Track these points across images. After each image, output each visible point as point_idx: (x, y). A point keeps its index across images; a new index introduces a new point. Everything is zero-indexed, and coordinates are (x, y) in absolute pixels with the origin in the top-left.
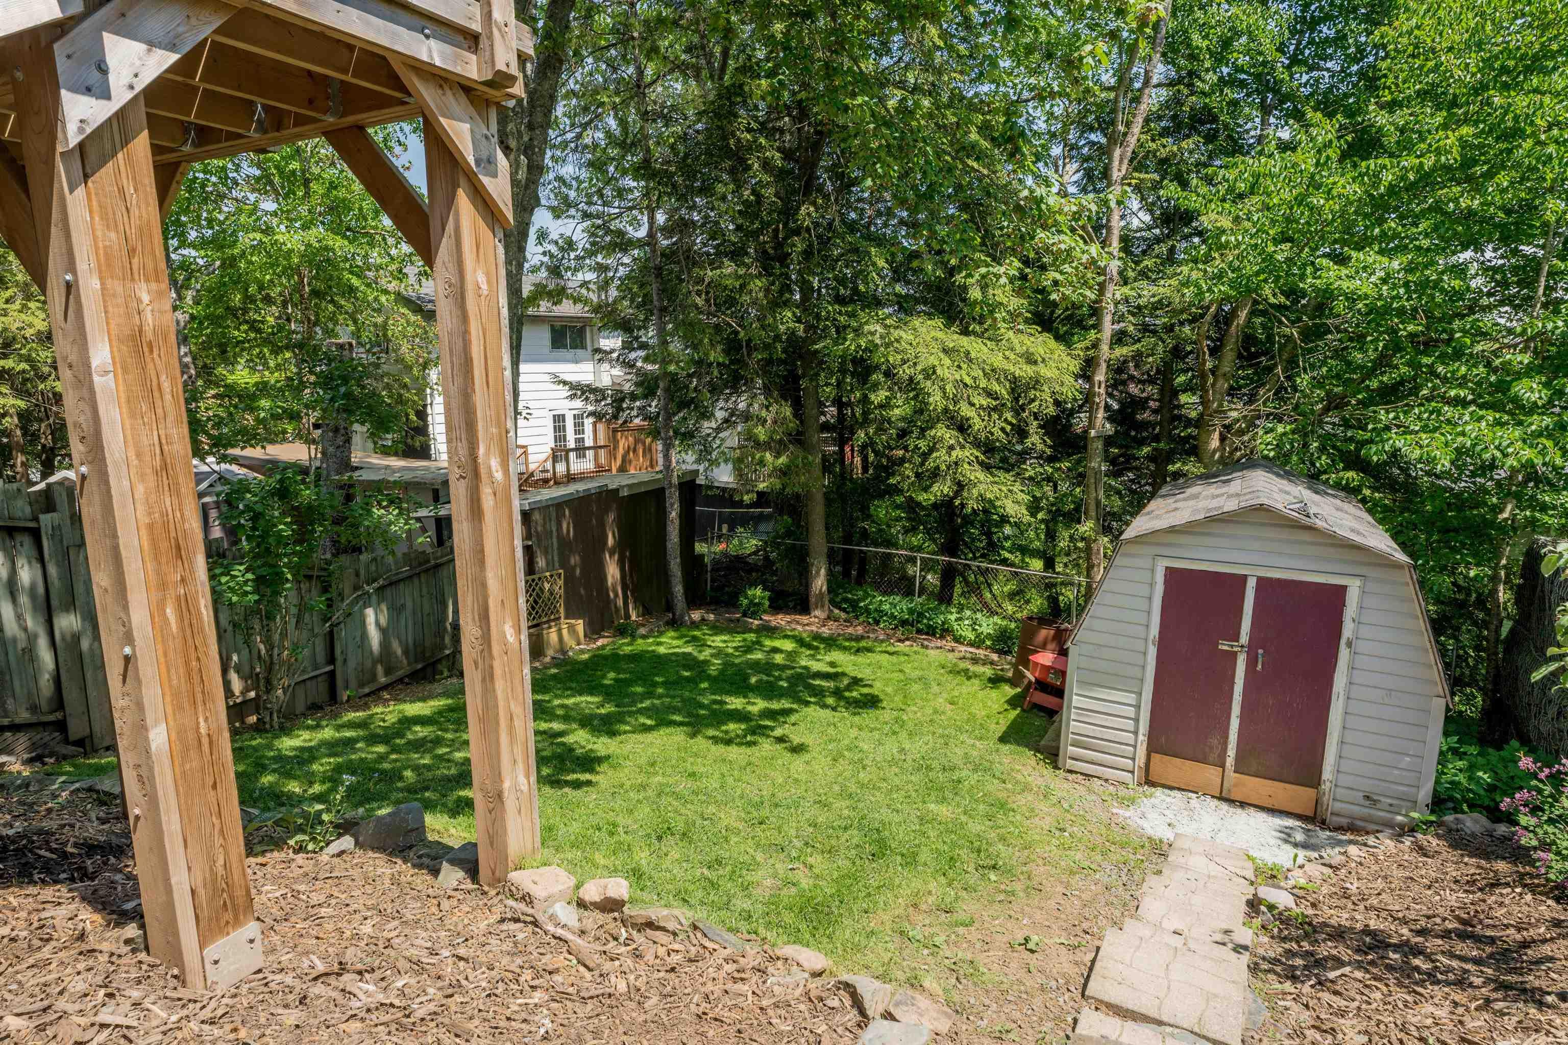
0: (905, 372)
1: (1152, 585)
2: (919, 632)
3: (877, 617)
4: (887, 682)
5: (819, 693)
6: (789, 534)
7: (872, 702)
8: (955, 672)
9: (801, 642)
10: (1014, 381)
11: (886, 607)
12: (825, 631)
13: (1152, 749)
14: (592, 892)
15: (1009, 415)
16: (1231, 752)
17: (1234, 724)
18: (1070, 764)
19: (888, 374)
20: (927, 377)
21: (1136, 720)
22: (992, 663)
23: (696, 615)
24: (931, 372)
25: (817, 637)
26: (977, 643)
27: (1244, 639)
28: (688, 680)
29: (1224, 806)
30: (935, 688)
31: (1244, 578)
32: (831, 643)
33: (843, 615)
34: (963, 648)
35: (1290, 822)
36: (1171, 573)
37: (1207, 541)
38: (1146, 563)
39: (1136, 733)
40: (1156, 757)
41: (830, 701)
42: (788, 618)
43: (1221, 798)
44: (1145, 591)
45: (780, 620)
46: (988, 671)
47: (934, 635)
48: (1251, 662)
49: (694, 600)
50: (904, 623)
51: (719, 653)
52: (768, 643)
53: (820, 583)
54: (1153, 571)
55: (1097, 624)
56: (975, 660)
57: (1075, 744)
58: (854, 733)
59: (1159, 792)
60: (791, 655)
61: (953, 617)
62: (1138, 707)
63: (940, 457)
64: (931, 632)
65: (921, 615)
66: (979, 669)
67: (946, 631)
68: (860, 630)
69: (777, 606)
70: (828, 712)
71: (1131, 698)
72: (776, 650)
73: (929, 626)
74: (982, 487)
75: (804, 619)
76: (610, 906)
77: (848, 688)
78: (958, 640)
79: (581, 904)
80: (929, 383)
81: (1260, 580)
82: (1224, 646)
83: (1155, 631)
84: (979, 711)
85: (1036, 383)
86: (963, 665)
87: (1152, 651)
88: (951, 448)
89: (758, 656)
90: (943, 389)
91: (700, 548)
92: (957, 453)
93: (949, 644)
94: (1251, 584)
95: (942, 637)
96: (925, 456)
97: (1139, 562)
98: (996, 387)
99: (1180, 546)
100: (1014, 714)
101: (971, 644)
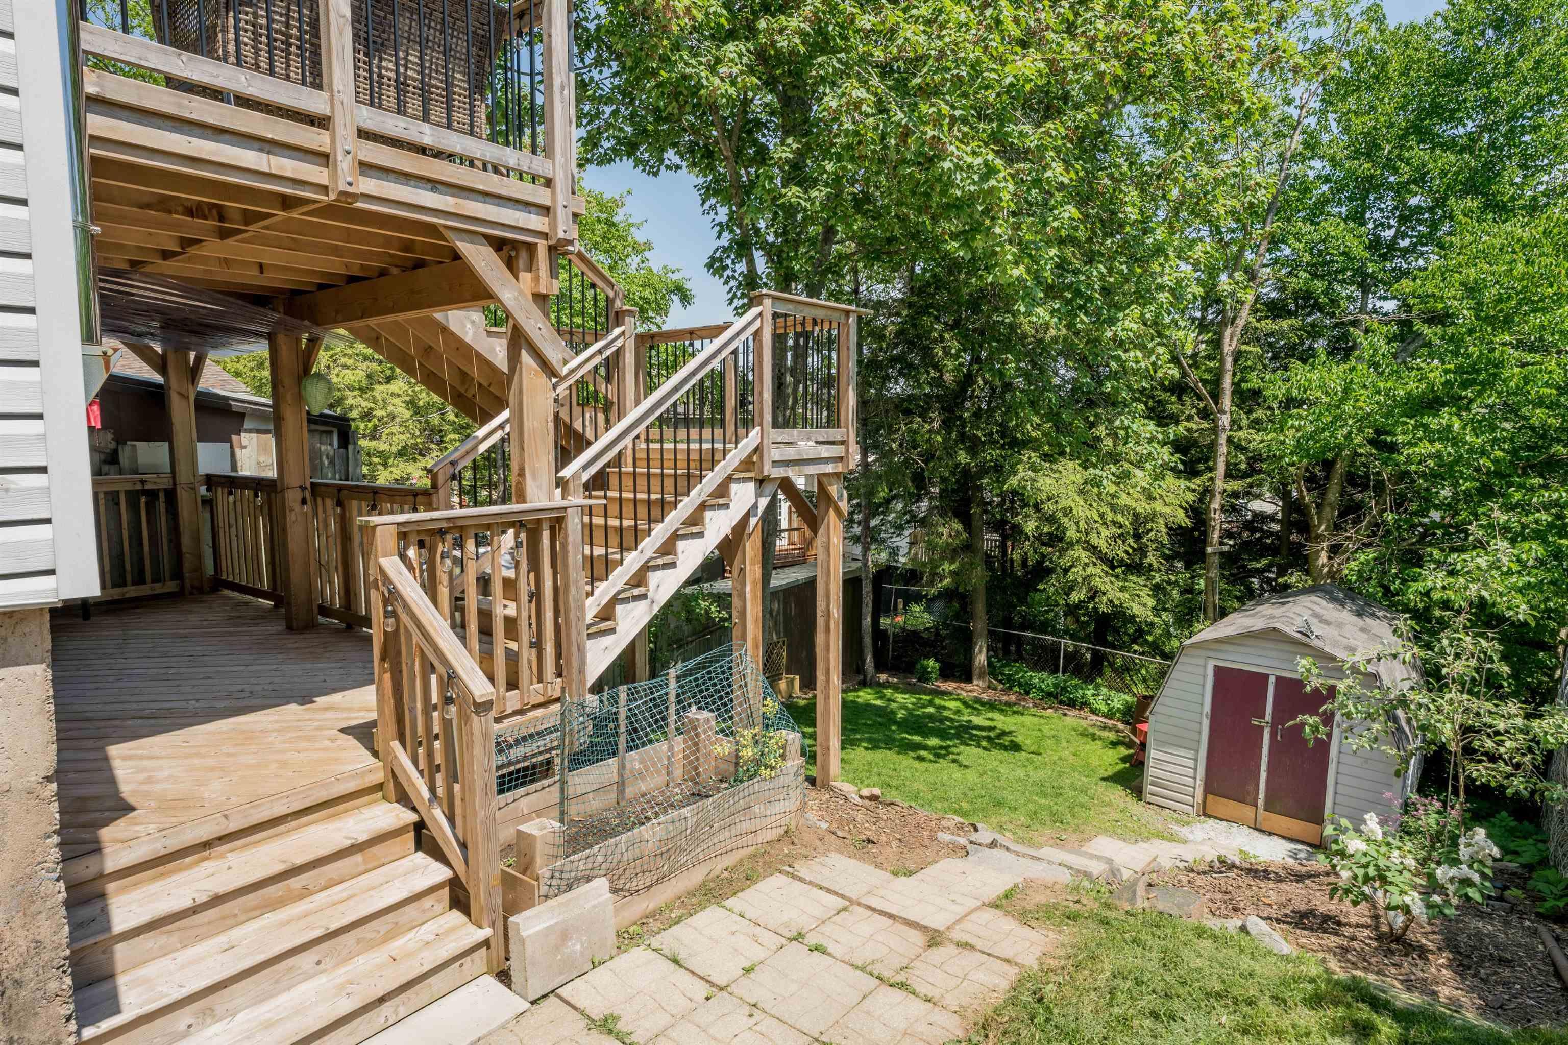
0: (1049, 507)
1: (1205, 676)
2: (1061, 702)
3: (1027, 688)
4: (1028, 736)
5: (978, 739)
6: (957, 617)
7: (1015, 747)
8: (1084, 734)
9: (965, 703)
10: (1136, 515)
11: (1036, 681)
12: (985, 697)
13: (1207, 790)
14: (866, 792)
15: (1131, 541)
16: (1261, 795)
17: (1263, 776)
18: (1150, 798)
19: (1037, 507)
20: (1066, 515)
21: (1195, 769)
22: (1118, 731)
23: (883, 677)
24: (1068, 512)
25: (977, 700)
26: (1110, 715)
27: (1268, 717)
28: (881, 724)
29: (1256, 833)
30: (1065, 744)
31: (1267, 676)
32: (991, 706)
33: (1000, 687)
34: (1094, 718)
35: (1300, 847)
36: (1218, 670)
37: (1242, 649)
38: (1201, 662)
39: (1195, 778)
40: (1210, 797)
41: (984, 743)
42: (954, 685)
43: (1256, 829)
44: (1200, 680)
45: (949, 686)
46: (1112, 736)
47: (1074, 706)
48: (1273, 735)
49: (880, 666)
50: (1050, 694)
51: (904, 707)
52: (937, 701)
53: (981, 658)
54: (1205, 667)
55: (1168, 701)
56: (1105, 728)
57: (1153, 784)
58: (996, 763)
59: (1211, 821)
60: (958, 712)
61: (1089, 693)
62: (1196, 760)
63: (1077, 573)
64: (1072, 704)
65: (1064, 689)
66: (1106, 734)
67: (1084, 705)
68: (1013, 698)
69: (946, 674)
70: (980, 751)
71: (1191, 754)
72: (945, 708)
73: (1070, 699)
74: (1110, 595)
75: (969, 687)
76: (874, 798)
77: (999, 736)
78: (1094, 712)
79: (861, 797)
80: (1066, 520)
81: (1278, 679)
82: (1255, 722)
83: (1207, 708)
84: (1094, 761)
85: (1153, 517)
86: (1091, 730)
87: (1206, 723)
88: (1087, 565)
89: (931, 710)
90: (1077, 524)
91: (885, 622)
92: (1090, 570)
93: (1086, 713)
94: (1272, 680)
95: (1081, 709)
96: (1066, 571)
97: (1194, 661)
98: (1120, 518)
99: (1226, 652)
100: (1121, 766)
101: (1105, 716)
